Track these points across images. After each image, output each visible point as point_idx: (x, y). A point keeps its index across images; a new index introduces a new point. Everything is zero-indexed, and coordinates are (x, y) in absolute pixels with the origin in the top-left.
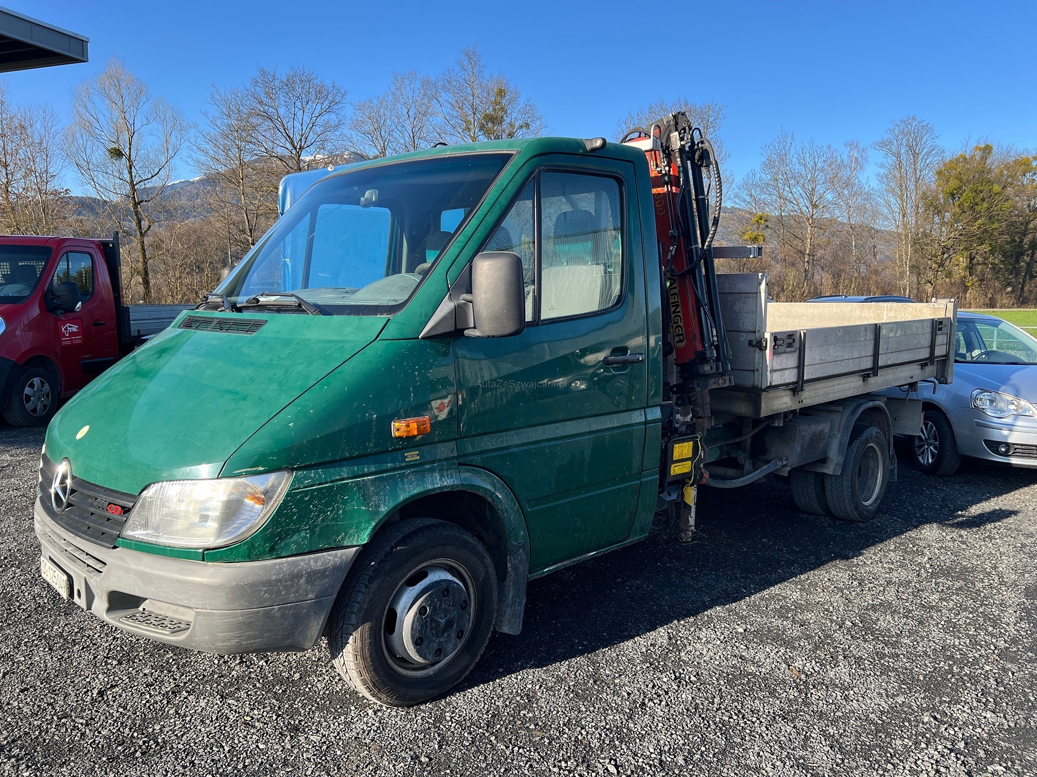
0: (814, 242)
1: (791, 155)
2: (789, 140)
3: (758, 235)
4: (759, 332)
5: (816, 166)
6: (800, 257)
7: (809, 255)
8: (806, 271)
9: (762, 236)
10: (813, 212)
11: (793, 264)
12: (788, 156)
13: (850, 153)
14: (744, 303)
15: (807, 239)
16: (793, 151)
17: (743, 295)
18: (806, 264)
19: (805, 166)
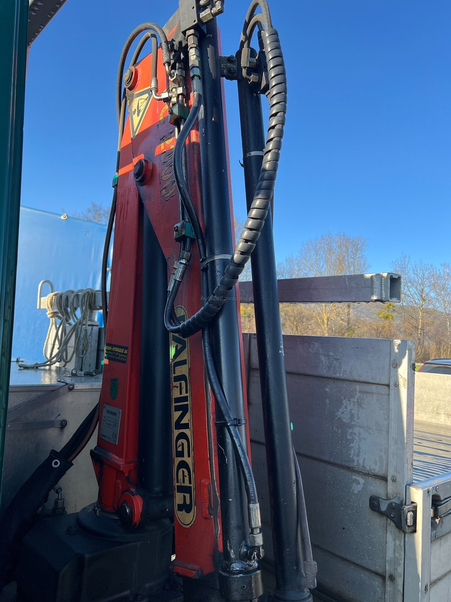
0: (424, 321)
1: (409, 268)
2: (407, 260)
3: (389, 315)
4: (394, 480)
5: (424, 276)
6: (415, 330)
7: (421, 329)
8: (419, 339)
9: (391, 316)
10: (422, 303)
11: (411, 335)
12: (406, 269)
13: (444, 270)
14: (360, 404)
15: (420, 319)
16: (409, 266)
17: (358, 387)
18: (419, 335)
19: (417, 275)
